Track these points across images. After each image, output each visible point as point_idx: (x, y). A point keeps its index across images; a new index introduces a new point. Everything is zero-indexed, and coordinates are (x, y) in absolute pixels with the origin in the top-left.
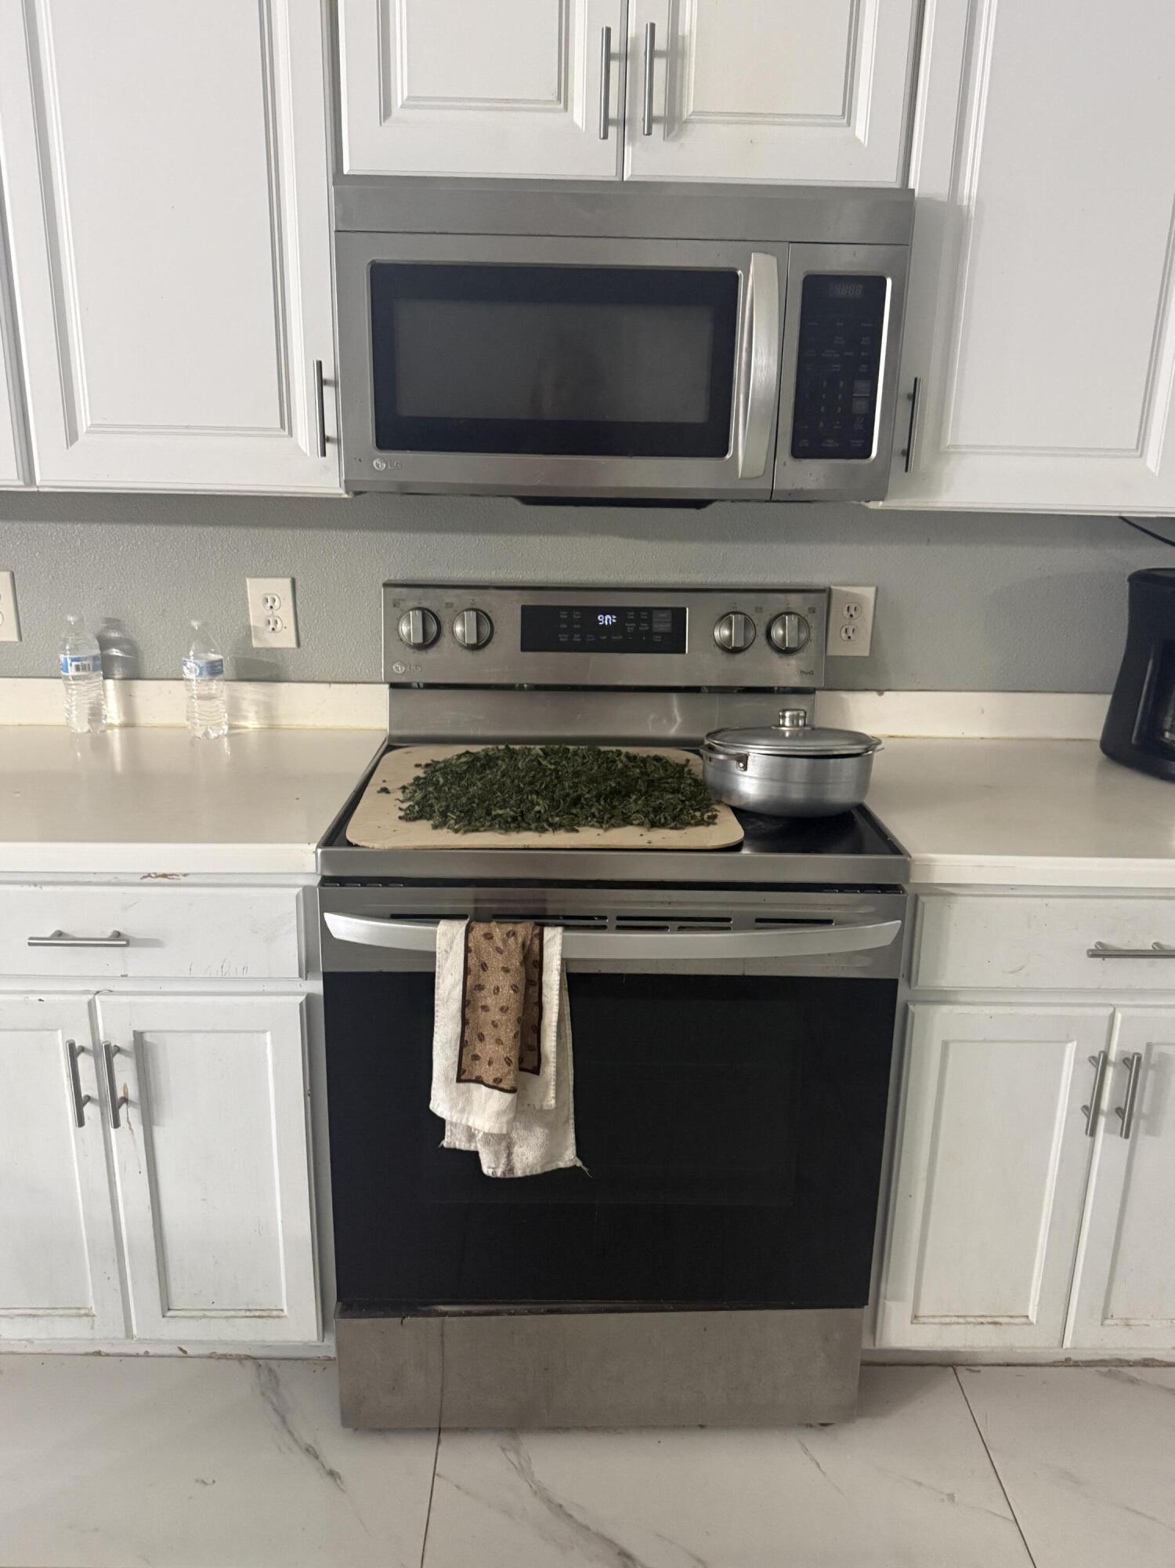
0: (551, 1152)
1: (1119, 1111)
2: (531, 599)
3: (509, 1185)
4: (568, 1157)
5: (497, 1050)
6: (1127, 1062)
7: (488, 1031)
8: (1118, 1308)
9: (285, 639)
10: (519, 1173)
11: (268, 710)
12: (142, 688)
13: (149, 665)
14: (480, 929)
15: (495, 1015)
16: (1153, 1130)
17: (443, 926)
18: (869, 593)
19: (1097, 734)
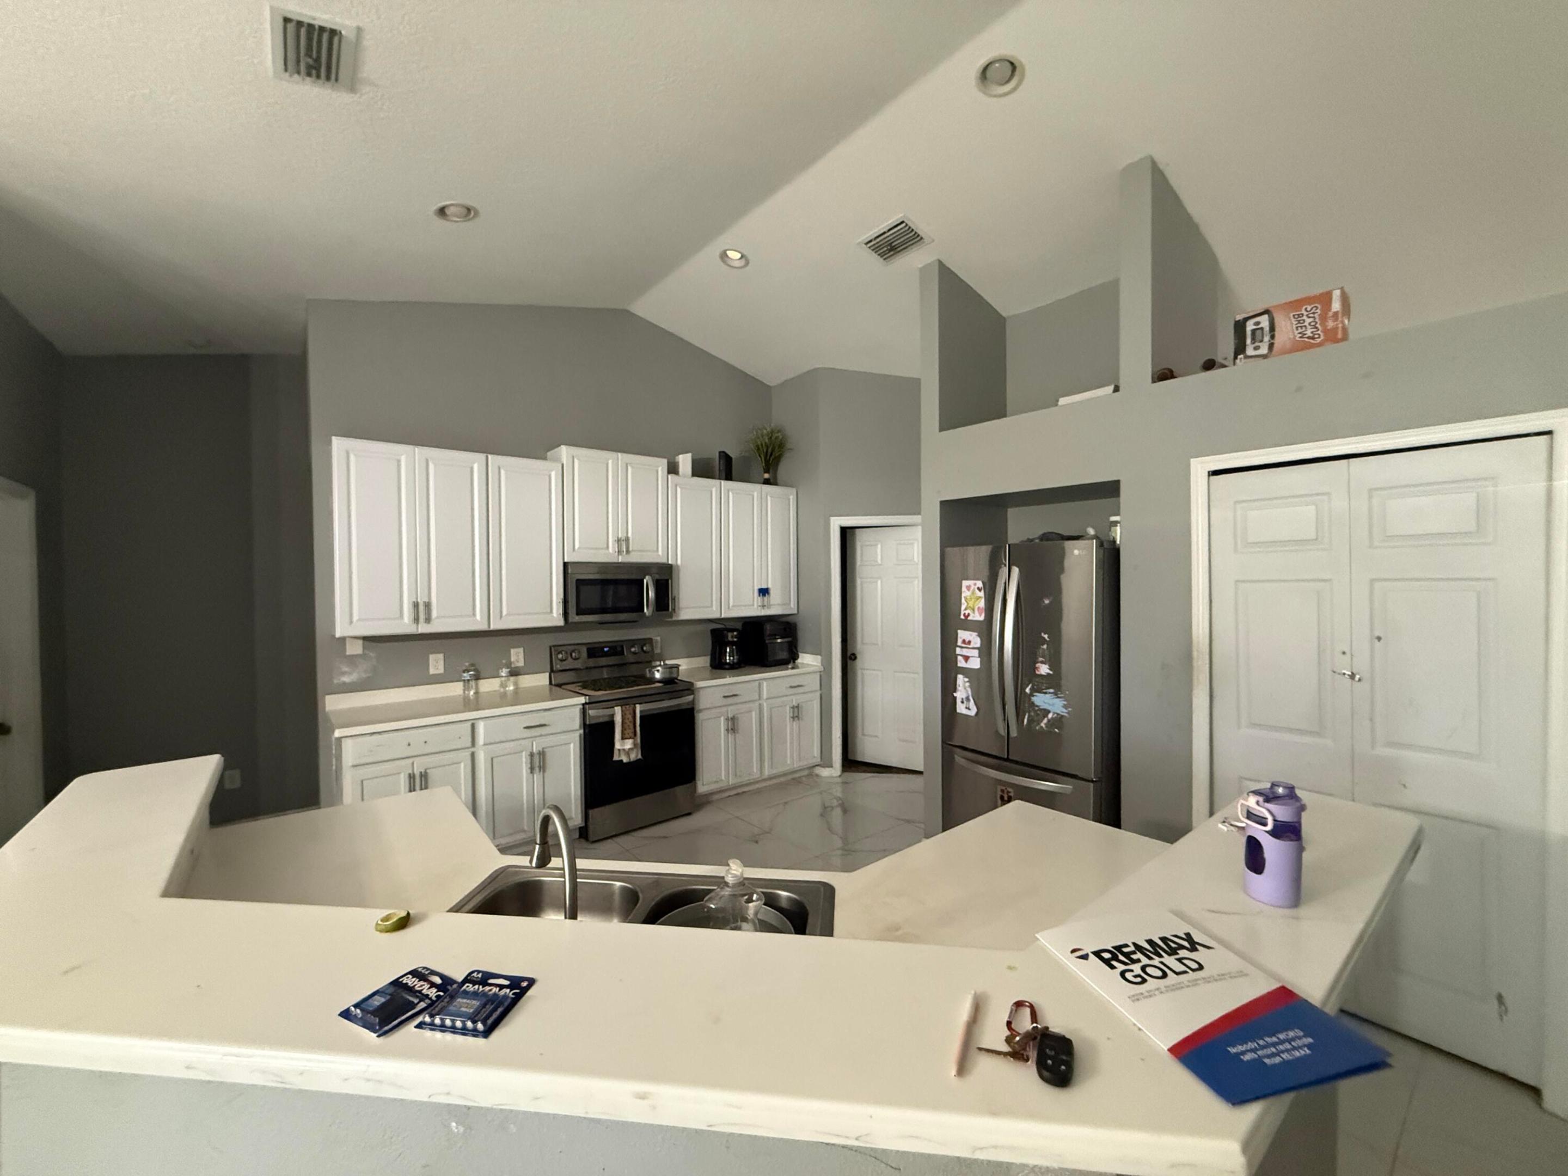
0: (637, 756)
1: (732, 729)
2: (589, 646)
3: (629, 764)
4: (640, 756)
5: (629, 732)
6: (732, 719)
7: (627, 728)
8: (738, 774)
9: (521, 664)
10: (632, 760)
11: (516, 684)
12: (481, 682)
13: (482, 675)
14: (624, 707)
15: (629, 723)
16: (738, 733)
17: (616, 708)
18: (659, 638)
19: (708, 664)
